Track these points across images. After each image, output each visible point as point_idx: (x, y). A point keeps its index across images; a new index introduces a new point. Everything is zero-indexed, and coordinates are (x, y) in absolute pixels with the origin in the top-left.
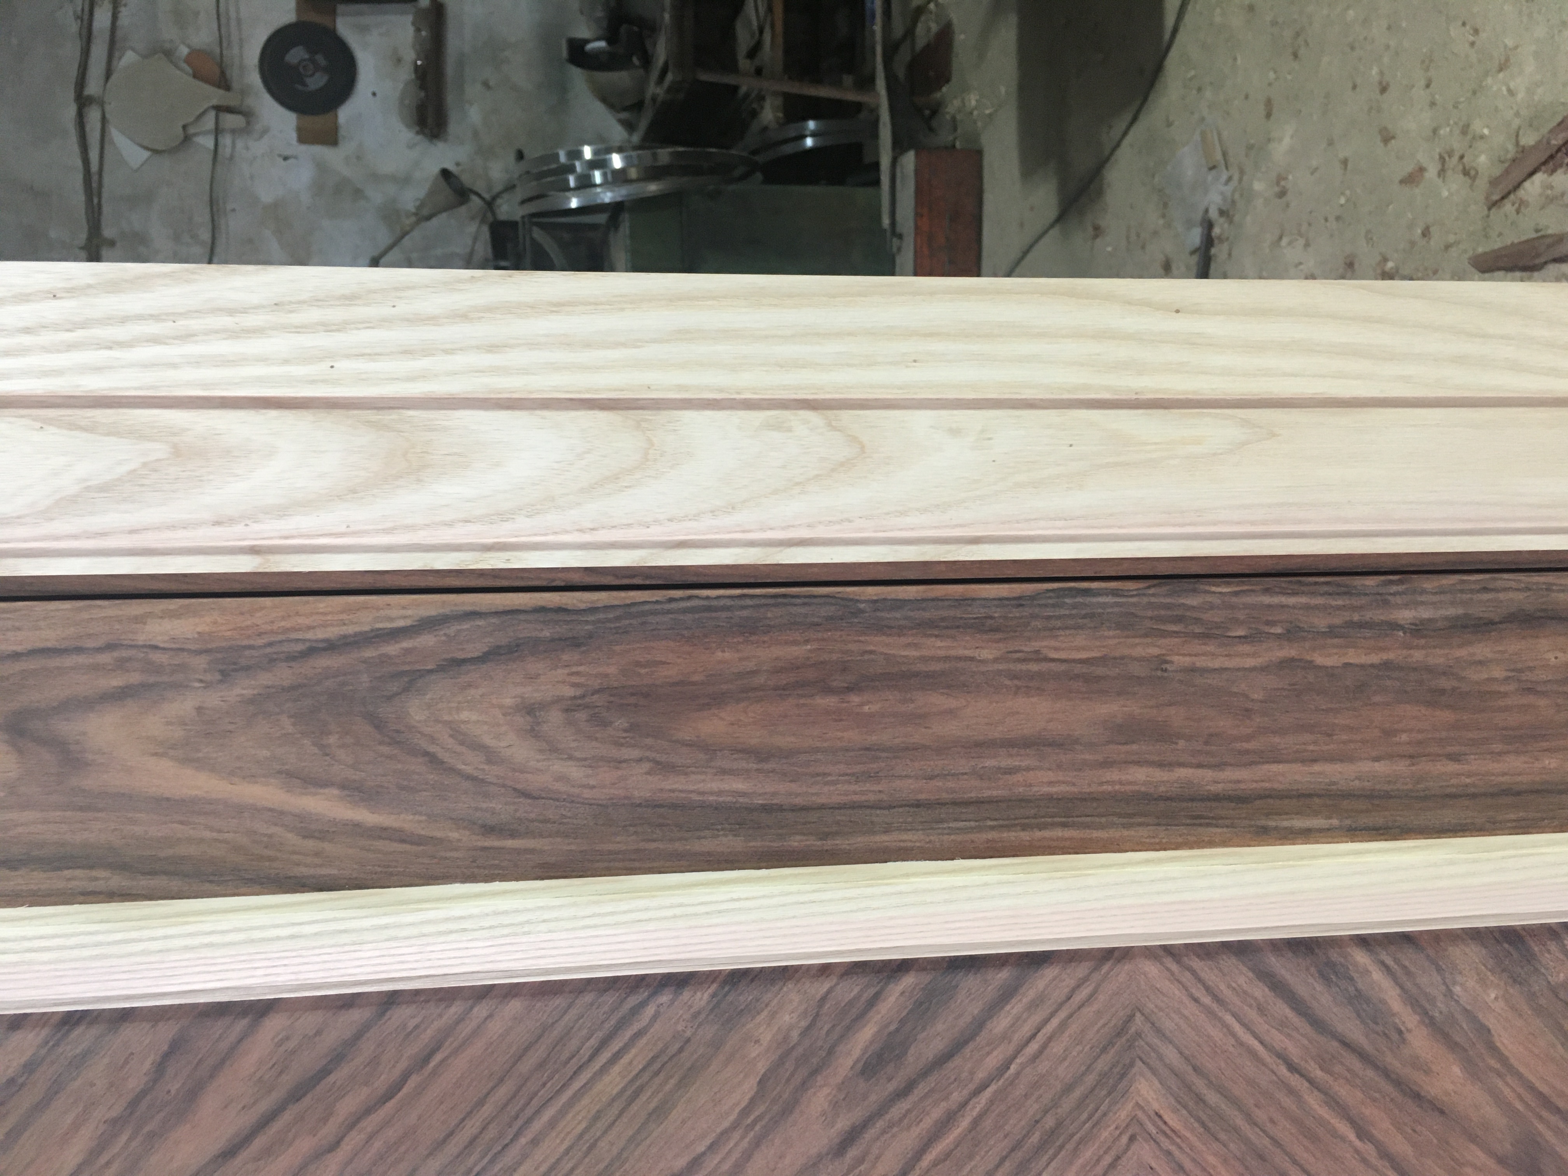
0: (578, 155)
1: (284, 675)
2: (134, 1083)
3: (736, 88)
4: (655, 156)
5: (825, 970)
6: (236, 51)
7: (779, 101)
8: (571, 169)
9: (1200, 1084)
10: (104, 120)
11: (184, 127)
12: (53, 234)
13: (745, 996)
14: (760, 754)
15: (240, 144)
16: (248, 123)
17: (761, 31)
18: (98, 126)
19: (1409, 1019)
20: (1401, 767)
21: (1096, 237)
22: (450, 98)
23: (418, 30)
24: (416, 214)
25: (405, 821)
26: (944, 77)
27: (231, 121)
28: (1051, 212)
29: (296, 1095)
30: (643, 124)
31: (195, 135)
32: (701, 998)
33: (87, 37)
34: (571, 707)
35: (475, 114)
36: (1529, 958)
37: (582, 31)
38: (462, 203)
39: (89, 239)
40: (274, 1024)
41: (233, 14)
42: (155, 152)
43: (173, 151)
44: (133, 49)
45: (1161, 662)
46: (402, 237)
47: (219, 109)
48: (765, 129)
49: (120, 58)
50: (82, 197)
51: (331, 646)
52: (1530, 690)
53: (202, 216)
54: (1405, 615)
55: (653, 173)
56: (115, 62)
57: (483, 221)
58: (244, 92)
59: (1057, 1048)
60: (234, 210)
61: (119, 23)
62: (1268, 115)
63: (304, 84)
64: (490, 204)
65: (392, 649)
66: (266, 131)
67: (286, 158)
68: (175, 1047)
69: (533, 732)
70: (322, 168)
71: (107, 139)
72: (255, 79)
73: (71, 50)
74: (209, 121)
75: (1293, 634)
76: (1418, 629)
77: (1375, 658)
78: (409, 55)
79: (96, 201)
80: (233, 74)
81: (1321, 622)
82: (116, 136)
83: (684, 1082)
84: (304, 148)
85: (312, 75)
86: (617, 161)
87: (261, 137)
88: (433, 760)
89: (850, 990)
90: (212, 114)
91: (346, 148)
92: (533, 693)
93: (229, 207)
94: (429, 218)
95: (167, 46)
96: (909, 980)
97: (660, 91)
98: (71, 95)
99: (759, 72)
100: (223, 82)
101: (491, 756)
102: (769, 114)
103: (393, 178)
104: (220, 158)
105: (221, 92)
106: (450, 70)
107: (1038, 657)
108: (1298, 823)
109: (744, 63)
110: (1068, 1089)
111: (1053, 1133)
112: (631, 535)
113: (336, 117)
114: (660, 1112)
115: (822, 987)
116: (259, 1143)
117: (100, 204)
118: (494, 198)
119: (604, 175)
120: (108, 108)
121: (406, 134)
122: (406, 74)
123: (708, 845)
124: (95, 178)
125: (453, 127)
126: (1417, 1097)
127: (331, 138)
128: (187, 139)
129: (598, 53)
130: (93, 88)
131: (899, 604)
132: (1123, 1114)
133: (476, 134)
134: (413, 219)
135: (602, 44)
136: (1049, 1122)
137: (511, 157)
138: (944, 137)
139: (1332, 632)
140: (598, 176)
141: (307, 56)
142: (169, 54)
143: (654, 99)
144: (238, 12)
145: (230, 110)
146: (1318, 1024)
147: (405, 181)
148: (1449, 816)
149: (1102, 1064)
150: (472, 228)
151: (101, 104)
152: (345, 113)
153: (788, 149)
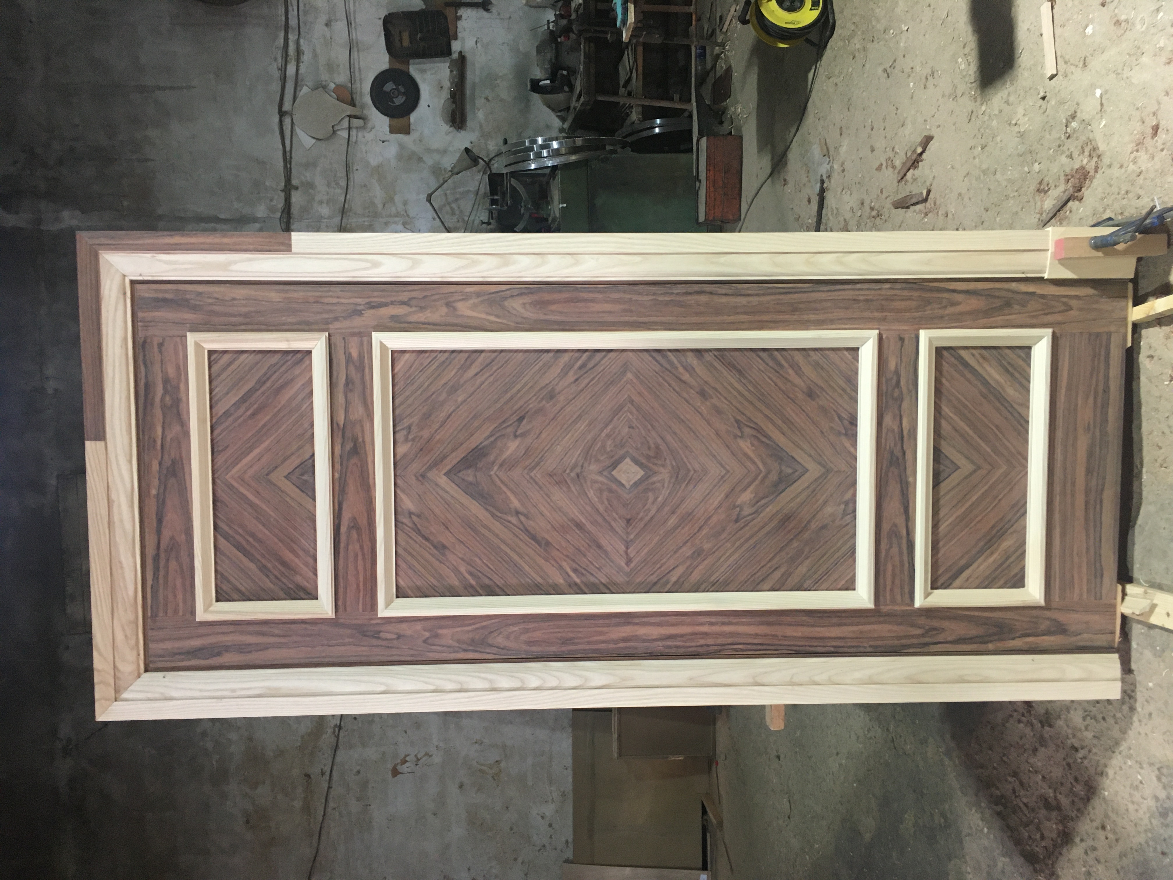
0: (535, 142)
1: (486, 297)
2: (462, 362)
3: (619, 103)
4: (574, 142)
5: (573, 351)
6: (358, 85)
7: (640, 109)
8: (532, 149)
9: (639, 374)
10: (292, 123)
11: (333, 127)
12: (267, 183)
13: (559, 354)
14: (561, 313)
15: (360, 134)
16: (365, 123)
17: (631, 73)
18: (289, 127)
19: (678, 365)
20: (674, 318)
21: (785, 185)
22: (468, 107)
23: (451, 71)
24: (451, 171)
25: (504, 321)
26: (727, 95)
27: (356, 122)
28: (769, 171)
29: (487, 366)
30: (570, 119)
31: (338, 130)
32: (551, 354)
33: (284, 79)
34: (531, 303)
35: (480, 115)
36: (702, 356)
37: (537, 73)
38: (475, 166)
39: (285, 186)
40: (483, 354)
41: (356, 65)
42: (318, 139)
43: (328, 139)
44: (306, 85)
45: (631, 299)
46: (443, 184)
47: (350, 116)
48: (633, 123)
49: (300, 91)
50: (282, 164)
51: (494, 293)
52: (699, 305)
53: (342, 173)
54: (675, 291)
55: (574, 150)
56: (298, 93)
57: (485, 173)
58: (363, 106)
59: (613, 367)
60: (357, 170)
61: (300, 72)
62: (841, 134)
63: (393, 102)
64: (488, 164)
65: (502, 293)
66: (373, 128)
67: (383, 142)
68: (469, 357)
69: (525, 308)
70: (402, 146)
71: (294, 134)
72: (368, 100)
73: (276, 87)
74: (345, 123)
75: (654, 294)
76: (677, 294)
77: (669, 299)
78: (447, 84)
79: (289, 166)
80: (357, 98)
81: (660, 292)
82: (298, 131)
83: (549, 368)
84: (393, 136)
85: (397, 97)
86: (555, 145)
87: (371, 130)
88: (509, 312)
89: (577, 355)
90: (347, 119)
91: (414, 135)
92: (525, 301)
93: (355, 168)
94: (457, 174)
95: (324, 83)
96: (587, 353)
97: (578, 105)
98: (277, 111)
99: (630, 94)
100: (353, 104)
101: (518, 311)
102: (635, 116)
103: (437, 151)
104: (350, 142)
105: (352, 107)
106: (468, 92)
107: (609, 297)
108: (656, 328)
109: (622, 90)
110: (615, 374)
111: (613, 381)
112: (540, 275)
113: (409, 118)
114: (545, 373)
115: (572, 354)
116: (481, 373)
117: (290, 168)
118: (490, 160)
119: (549, 152)
120: (294, 116)
121: (445, 127)
122: (445, 95)
123: (552, 327)
124: (288, 154)
125: (470, 123)
126: (681, 380)
127: (406, 130)
128: (334, 132)
129: (545, 86)
130: (287, 107)
131: (585, 288)
132: (625, 379)
133: (481, 126)
134: (450, 173)
135: (548, 82)
136: (612, 379)
137: (501, 142)
138: (726, 127)
139: (662, 294)
140: (545, 153)
141: (394, 87)
142: (324, 87)
143: (575, 108)
144: (359, 65)
145: (356, 117)
146: (661, 365)
147: (444, 152)
148: (683, 327)
149: (621, 370)
150: (479, 177)
151: (291, 115)
152: (413, 117)
153: (645, 134)
